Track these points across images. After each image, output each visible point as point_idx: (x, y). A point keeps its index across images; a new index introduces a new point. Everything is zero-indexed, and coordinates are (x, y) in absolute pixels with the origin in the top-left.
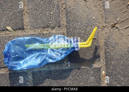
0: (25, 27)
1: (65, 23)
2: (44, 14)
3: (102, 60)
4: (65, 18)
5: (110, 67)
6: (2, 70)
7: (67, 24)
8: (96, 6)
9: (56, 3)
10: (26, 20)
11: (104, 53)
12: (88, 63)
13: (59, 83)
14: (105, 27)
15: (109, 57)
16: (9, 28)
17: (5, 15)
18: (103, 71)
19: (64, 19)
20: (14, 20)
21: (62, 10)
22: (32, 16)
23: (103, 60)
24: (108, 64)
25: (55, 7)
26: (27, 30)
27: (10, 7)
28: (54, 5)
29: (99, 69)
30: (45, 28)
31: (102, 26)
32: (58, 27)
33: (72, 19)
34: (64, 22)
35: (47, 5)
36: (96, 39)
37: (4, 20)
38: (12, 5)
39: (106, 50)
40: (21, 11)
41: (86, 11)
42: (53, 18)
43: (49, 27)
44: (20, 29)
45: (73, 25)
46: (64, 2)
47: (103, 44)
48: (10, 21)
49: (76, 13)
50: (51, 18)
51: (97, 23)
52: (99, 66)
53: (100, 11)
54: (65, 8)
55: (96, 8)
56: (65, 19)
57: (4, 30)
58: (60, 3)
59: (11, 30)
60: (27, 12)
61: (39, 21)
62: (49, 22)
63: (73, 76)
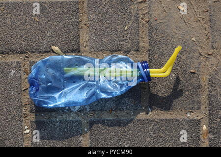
0: (82, 49)
1: (147, 45)
2: (113, 30)
3: (203, 107)
4: (148, 37)
5: (215, 120)
6: (42, 116)
7: (149, 47)
8: (198, 21)
9: (134, 13)
10: (85, 37)
11: (207, 97)
12: (180, 112)
13: (133, 141)
14: (210, 55)
15: (215, 104)
16: (55, 48)
17: (50, 27)
18: (204, 126)
19: (145, 39)
20: (65, 35)
21: (143, 25)
22: (94, 31)
23: (206, 108)
24: (213, 115)
25: (133, 18)
26: (85, 54)
27: (60, 15)
28: (131, 16)
29: (198, 122)
30: (113, 51)
31: (206, 54)
32: (135, 51)
33: (158, 40)
34: (144, 44)
35: (119, 15)
36: (195, 73)
37: (48, 35)
38: (63, 12)
39: (210, 91)
40: (77, 22)
41: (181, 27)
42: (128, 36)
43: (120, 50)
44: (73, 51)
45: (159, 49)
46: (146, 12)
47: (207, 82)
48: (59, 38)
49: (165, 30)
50: (125, 36)
51: (199, 48)
52: (197, 116)
53: (205, 29)
54: (149, 21)
55: (198, 24)
56: (147, 39)
57: (47, 52)
58: (141, 13)
59: (60, 51)
60: (85, 25)
61: (104, 40)
62: (121, 43)
63: (154, 131)
